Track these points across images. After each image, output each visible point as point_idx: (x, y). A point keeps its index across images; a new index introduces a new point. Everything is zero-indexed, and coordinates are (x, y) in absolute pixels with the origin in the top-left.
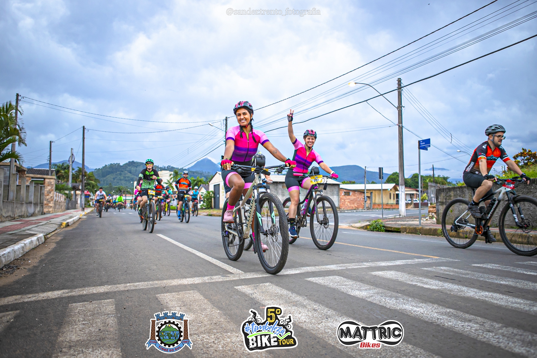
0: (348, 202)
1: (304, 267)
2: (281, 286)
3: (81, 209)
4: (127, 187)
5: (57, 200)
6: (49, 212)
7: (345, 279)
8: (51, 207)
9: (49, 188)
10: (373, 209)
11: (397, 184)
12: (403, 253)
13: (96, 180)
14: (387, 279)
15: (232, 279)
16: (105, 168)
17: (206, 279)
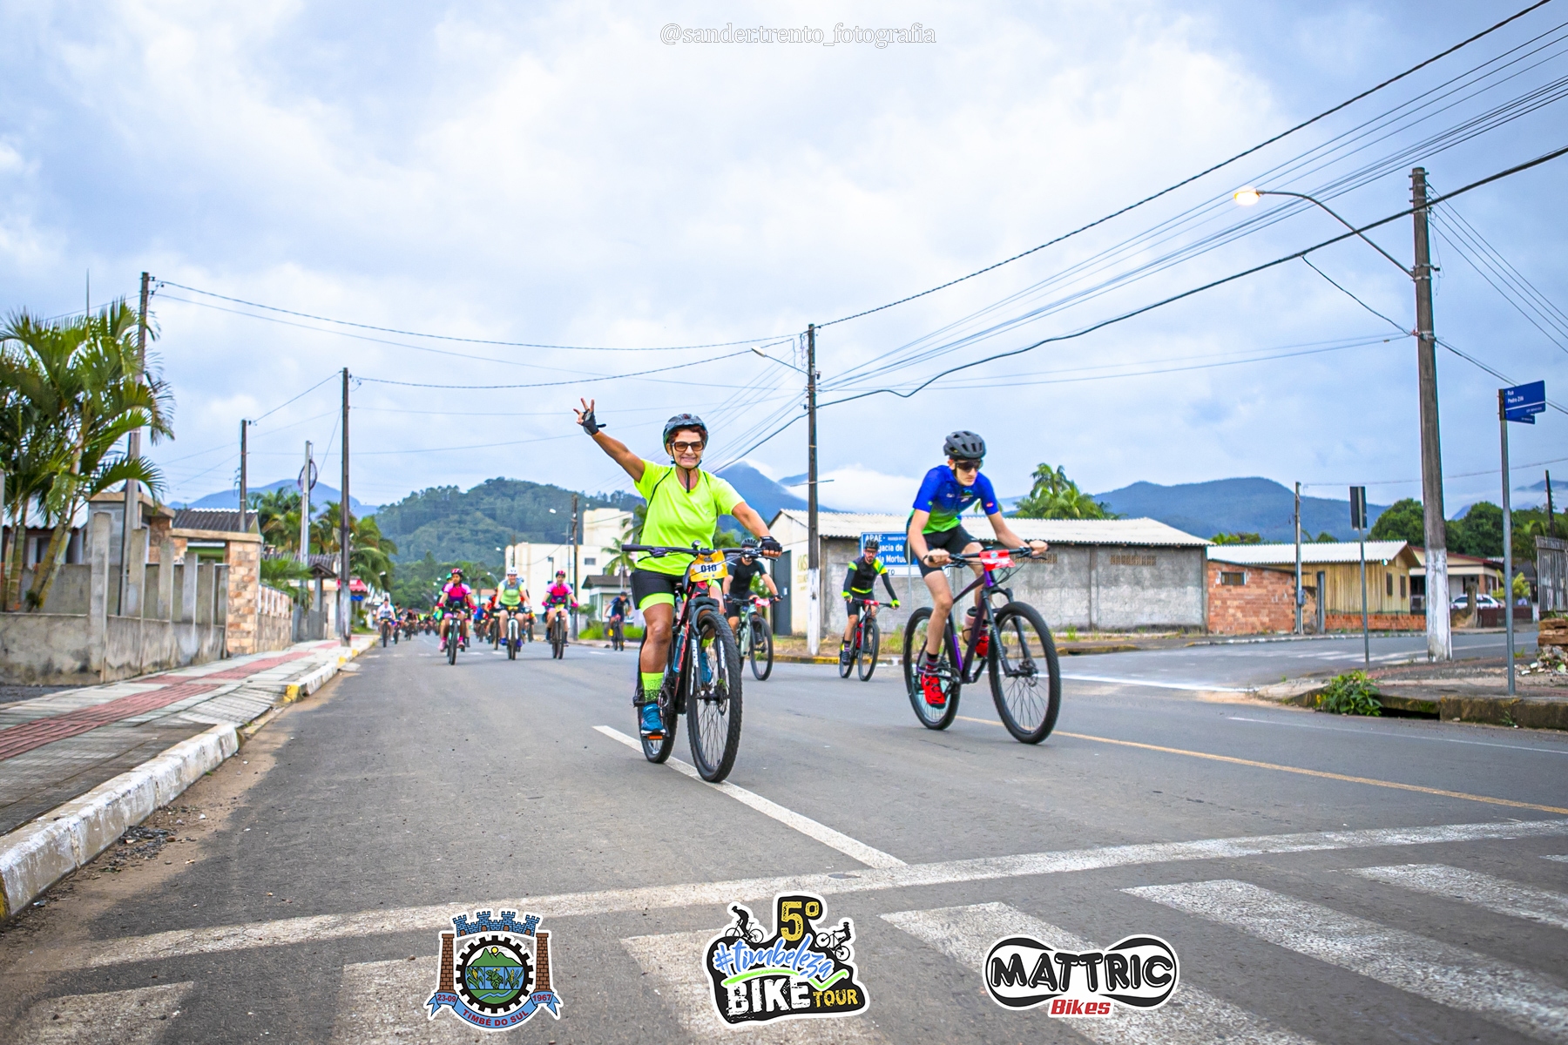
0: (1238, 607)
1: (1114, 846)
3: (338, 638)
4: (482, 564)
5: (265, 612)
6: (242, 651)
7: (1266, 893)
8: (249, 633)
9: (242, 571)
10: (1327, 631)
11: (1417, 542)
12: (1464, 796)
13: (384, 543)
14: (1419, 894)
15: (868, 887)
16: (410, 503)
17: (781, 886)
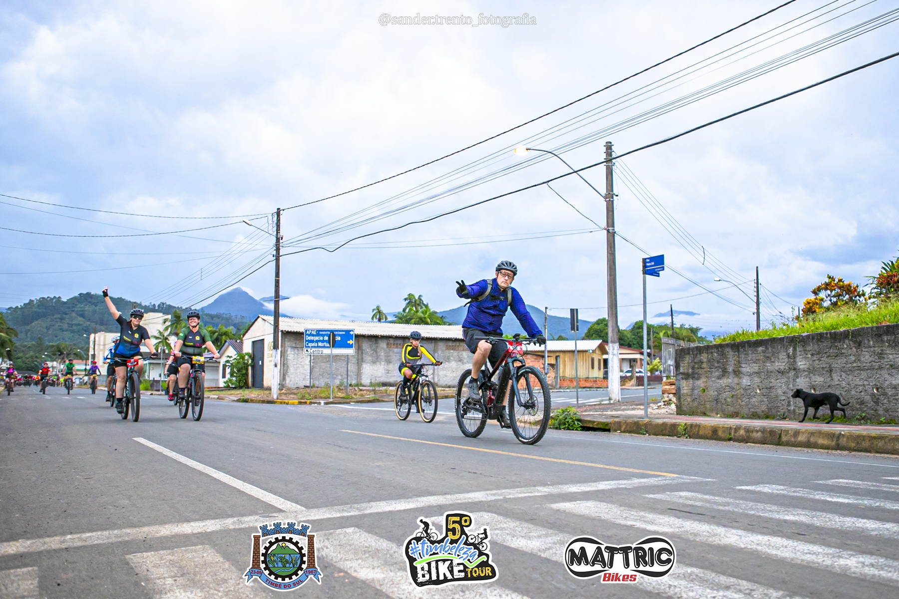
1: (424, 496)
2: (376, 534)
10: (560, 388)
11: (605, 341)
12: (612, 468)
14: (579, 516)
17: (230, 523)
